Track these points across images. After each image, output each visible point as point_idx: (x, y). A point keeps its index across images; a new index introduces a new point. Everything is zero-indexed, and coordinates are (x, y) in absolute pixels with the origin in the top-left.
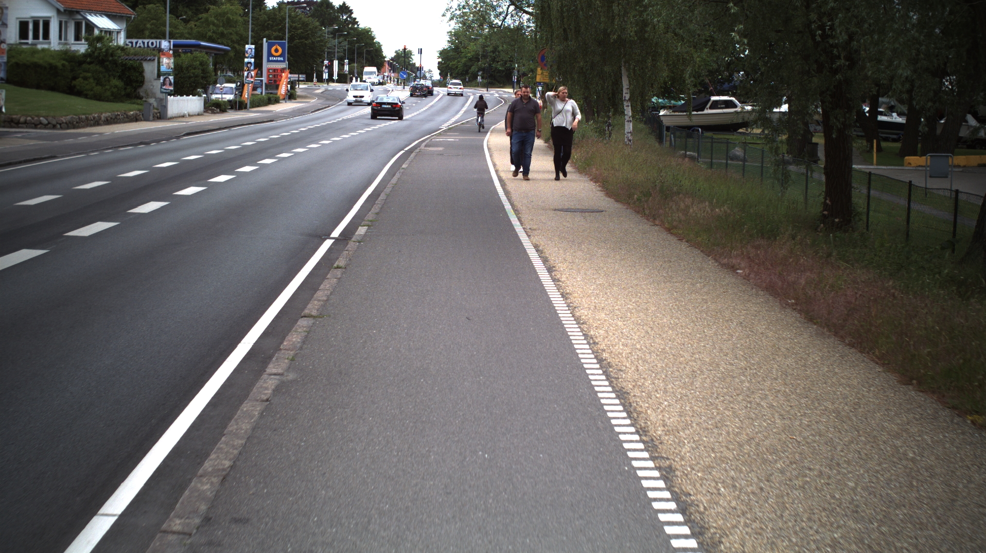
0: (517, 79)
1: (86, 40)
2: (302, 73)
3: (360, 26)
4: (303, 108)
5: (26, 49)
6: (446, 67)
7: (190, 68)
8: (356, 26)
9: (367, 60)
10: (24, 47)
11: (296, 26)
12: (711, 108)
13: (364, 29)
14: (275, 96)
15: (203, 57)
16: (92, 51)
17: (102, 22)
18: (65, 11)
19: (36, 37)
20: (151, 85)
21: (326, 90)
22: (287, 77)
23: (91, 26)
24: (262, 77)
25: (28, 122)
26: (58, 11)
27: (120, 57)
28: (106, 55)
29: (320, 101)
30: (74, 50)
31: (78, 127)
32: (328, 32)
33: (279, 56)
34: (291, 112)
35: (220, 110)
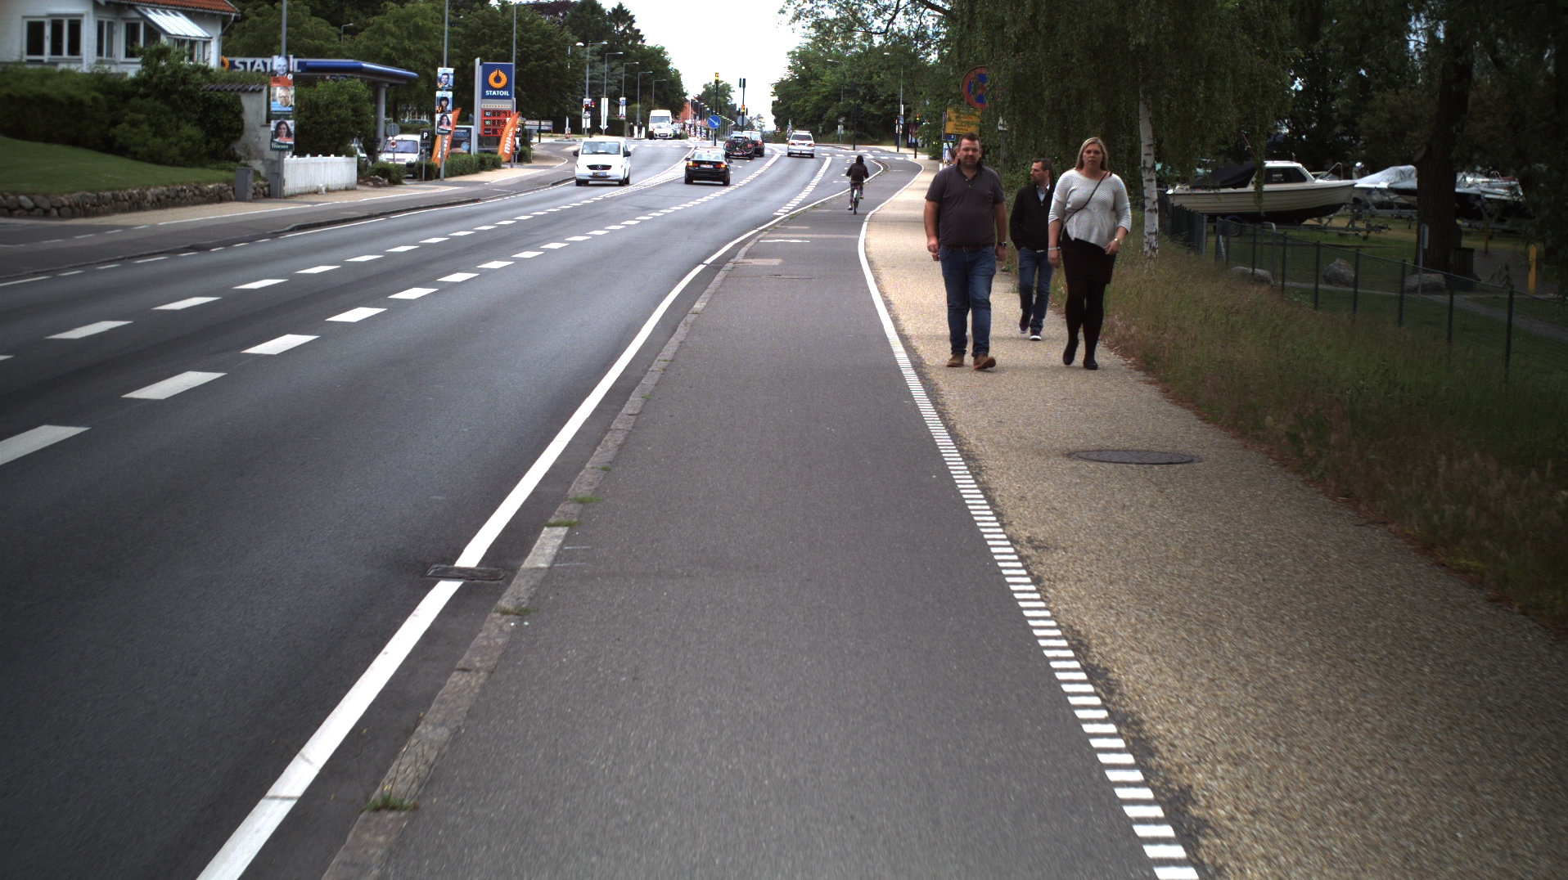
0: (903, 130)
4: (539, 178)
5: (31, 70)
6: (785, 110)
7: (331, 106)
8: (639, 43)
10: (30, 67)
11: (530, 39)
13: (654, 48)
14: (493, 156)
15: (357, 88)
17: (176, 24)
18: (108, 4)
22: (514, 125)
26: (97, 5)
27: (199, 84)
28: (173, 83)
31: (97, 214)
32: (591, 51)
33: (503, 89)
34: (514, 184)
35: (389, 181)
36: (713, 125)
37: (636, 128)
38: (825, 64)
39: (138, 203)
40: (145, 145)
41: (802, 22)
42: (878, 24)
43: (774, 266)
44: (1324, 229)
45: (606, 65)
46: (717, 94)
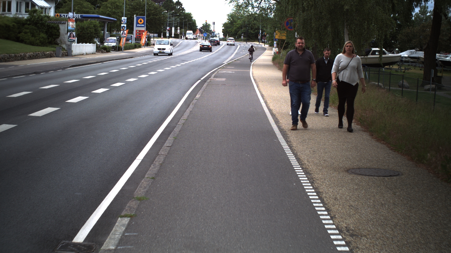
1: (30, 12)
2: (155, 33)
3: (186, 12)
6: (226, 31)
7: (88, 28)
9: (189, 27)
11: (150, 9)
12: (372, 54)
14: (139, 44)
16: (30, 18)
19: (4, 10)
20: (63, 37)
23: (34, 5)
24: (133, 34)
28: (38, 20)
30: (22, 18)
32: (169, 13)
34: (145, 52)
35: (106, 51)
36: (205, 36)
37: (182, 36)
38: (238, 18)
39: (23, 58)
40: (29, 40)
41: (232, 4)
43: (224, 81)
45: (174, 18)
46: (206, 27)
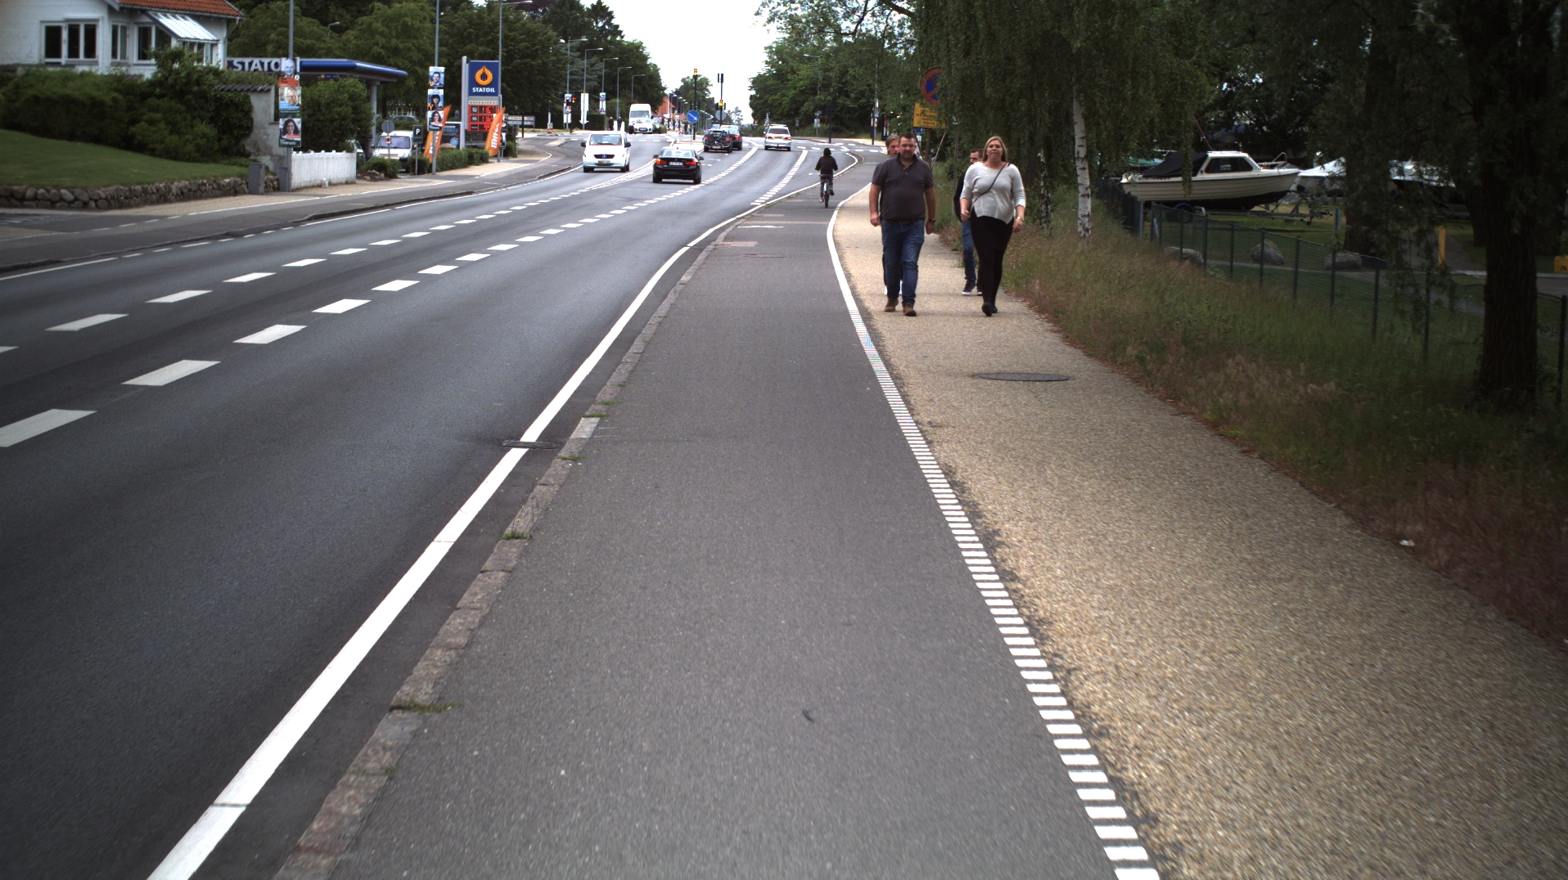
0: (878, 123)
1: (157, 57)
2: (528, 114)
3: (625, 39)
4: (526, 172)
5: (54, 72)
6: (763, 103)
7: (332, 105)
8: (618, 38)
9: (636, 92)
10: (51, 69)
11: (515, 37)
12: (1208, 171)
13: (632, 44)
14: (480, 151)
15: (355, 87)
16: (164, 76)
17: (185, 28)
18: (122, 9)
19: (73, 52)
20: (265, 133)
21: (568, 142)
22: (500, 121)
23: (165, 35)
24: (460, 120)
25: (39, 197)
26: (111, 10)
27: (211, 85)
28: (187, 84)
29: (557, 160)
30: (135, 75)
31: (129, 206)
32: (572, 47)
33: (489, 86)
34: (504, 178)
35: (385, 175)
36: (691, 119)
37: (615, 123)
38: (802, 60)
39: (164, 196)
40: (162, 142)
41: (777, 23)
42: (847, 25)
43: (751, 248)
44: (1271, 215)
45: (585, 61)
46: (695, 88)
